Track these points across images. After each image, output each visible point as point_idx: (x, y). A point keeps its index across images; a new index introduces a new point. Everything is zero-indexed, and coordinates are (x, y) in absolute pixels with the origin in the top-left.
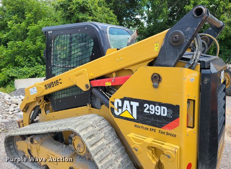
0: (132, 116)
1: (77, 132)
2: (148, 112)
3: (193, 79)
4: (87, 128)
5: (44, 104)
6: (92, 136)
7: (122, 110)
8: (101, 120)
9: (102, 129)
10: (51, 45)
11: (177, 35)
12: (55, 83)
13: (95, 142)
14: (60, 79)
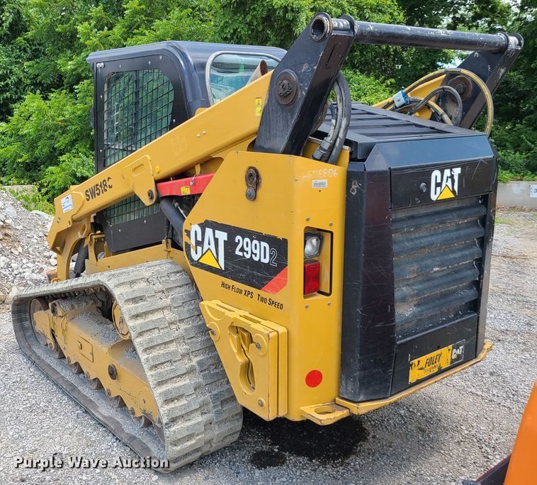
0: (218, 262)
1: (110, 287)
2: (241, 254)
3: (323, 184)
4: (132, 283)
5: (94, 237)
6: (141, 298)
7: (202, 250)
8: (173, 273)
9: (169, 290)
10: (103, 97)
11: (285, 82)
12: (101, 186)
13: (144, 311)
14: (109, 178)
